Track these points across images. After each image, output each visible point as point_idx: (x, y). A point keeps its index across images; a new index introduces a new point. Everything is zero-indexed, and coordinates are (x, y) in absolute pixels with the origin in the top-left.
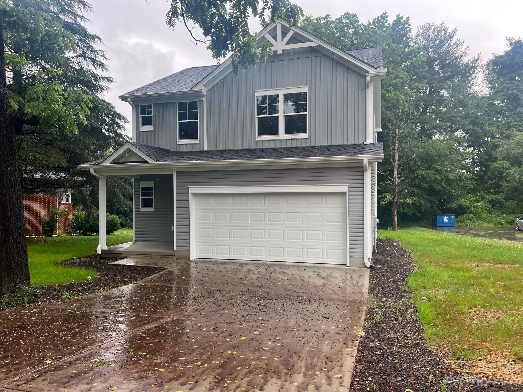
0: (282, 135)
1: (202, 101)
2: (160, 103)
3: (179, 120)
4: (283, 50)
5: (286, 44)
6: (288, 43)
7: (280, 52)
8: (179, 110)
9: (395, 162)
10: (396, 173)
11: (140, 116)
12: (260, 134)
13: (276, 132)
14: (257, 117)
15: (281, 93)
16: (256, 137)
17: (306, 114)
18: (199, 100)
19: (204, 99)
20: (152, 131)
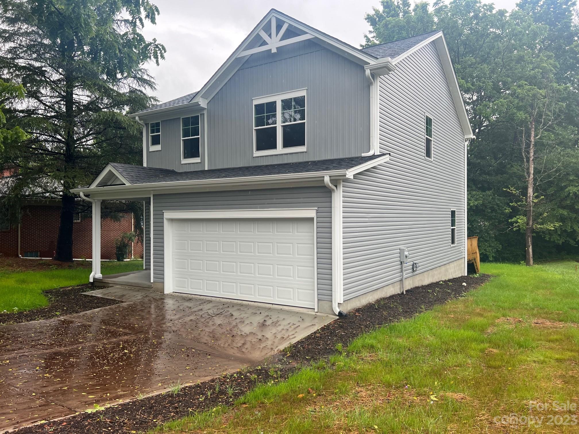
0: (280, 149)
1: (204, 114)
2: (166, 120)
3: (184, 137)
4: (277, 48)
5: (280, 41)
6: (282, 39)
7: (274, 51)
8: (183, 127)
9: (529, 177)
10: (530, 191)
11: (150, 135)
12: (259, 149)
13: (274, 146)
14: (255, 130)
15: (278, 99)
16: (254, 152)
17: (304, 123)
18: (201, 114)
19: (205, 112)
20: (160, 151)
